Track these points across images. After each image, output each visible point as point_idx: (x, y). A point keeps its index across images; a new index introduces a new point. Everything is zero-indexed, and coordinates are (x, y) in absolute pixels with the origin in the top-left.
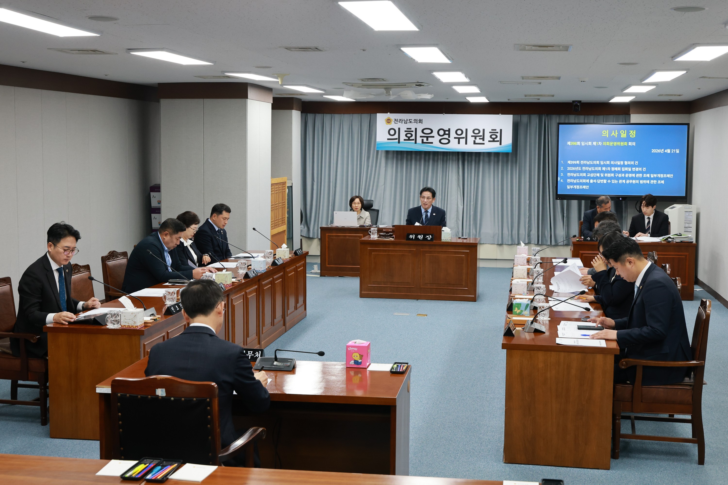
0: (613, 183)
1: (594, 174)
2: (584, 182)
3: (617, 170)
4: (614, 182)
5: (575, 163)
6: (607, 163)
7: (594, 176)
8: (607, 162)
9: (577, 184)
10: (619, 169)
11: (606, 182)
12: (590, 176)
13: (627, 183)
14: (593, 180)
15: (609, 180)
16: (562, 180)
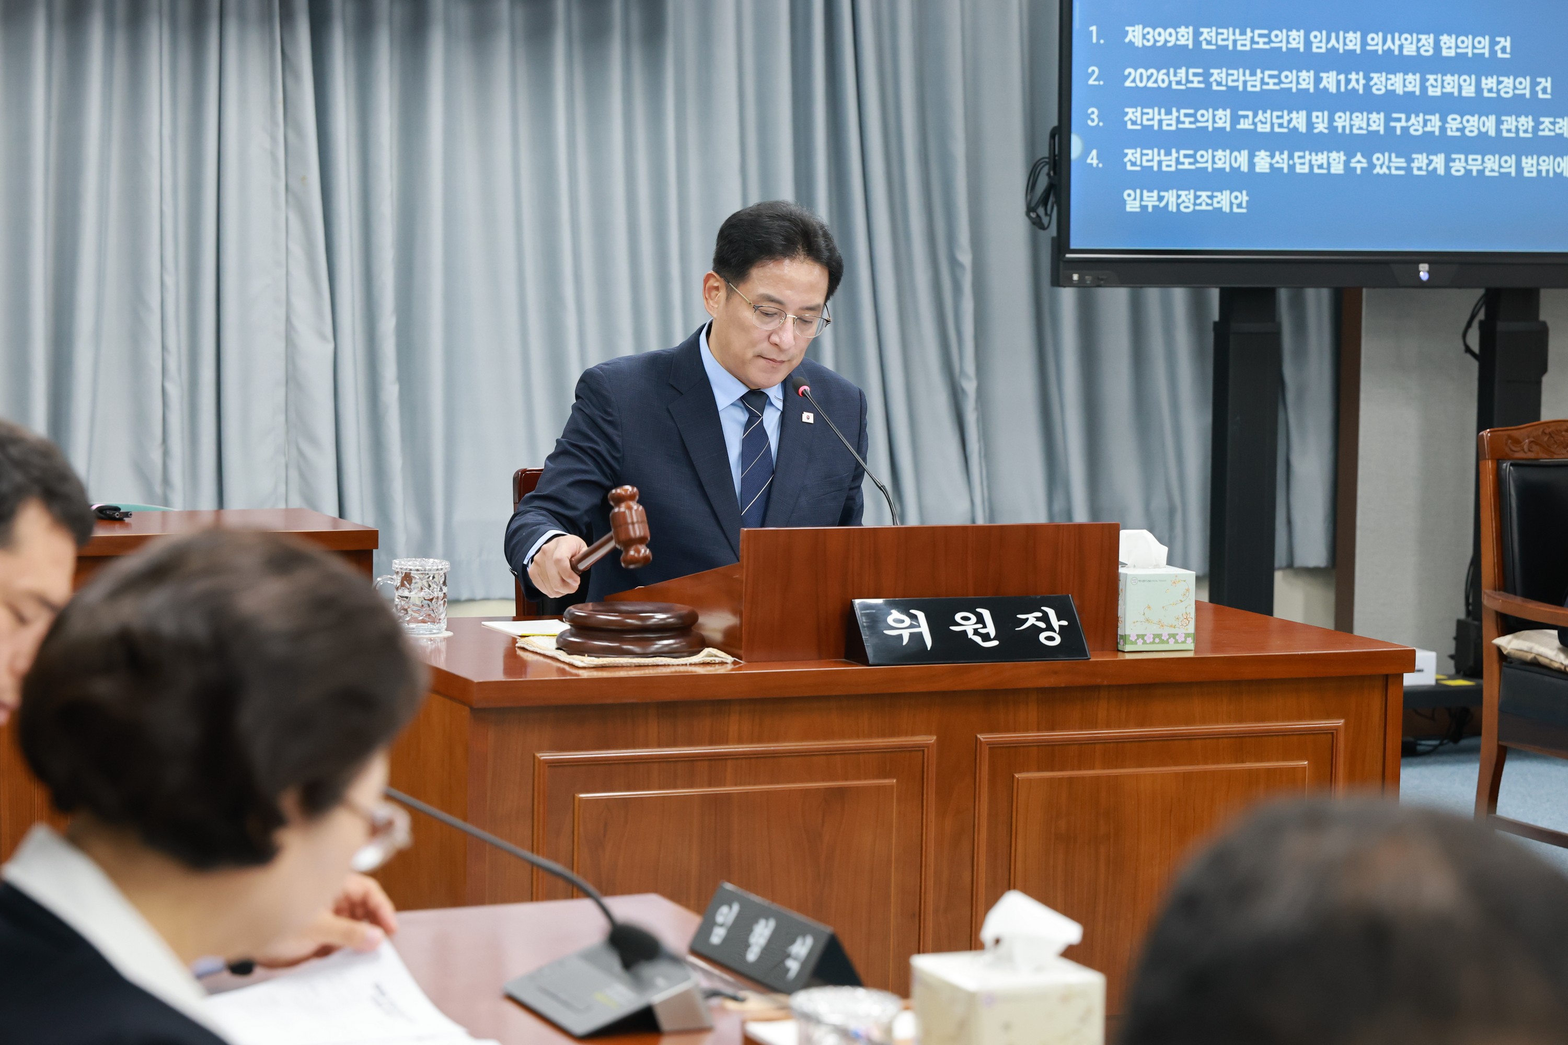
0: (1381, 172)
1: (1275, 114)
2: (1219, 165)
3: (1400, 91)
4: (1385, 170)
5: (1166, 41)
6: (1345, 44)
7: (1277, 129)
8: (1345, 38)
9: (1180, 180)
10: (1412, 83)
11: (1341, 166)
12: (1254, 124)
13: (1453, 172)
14: (1272, 157)
15: (1359, 156)
16: (1094, 152)
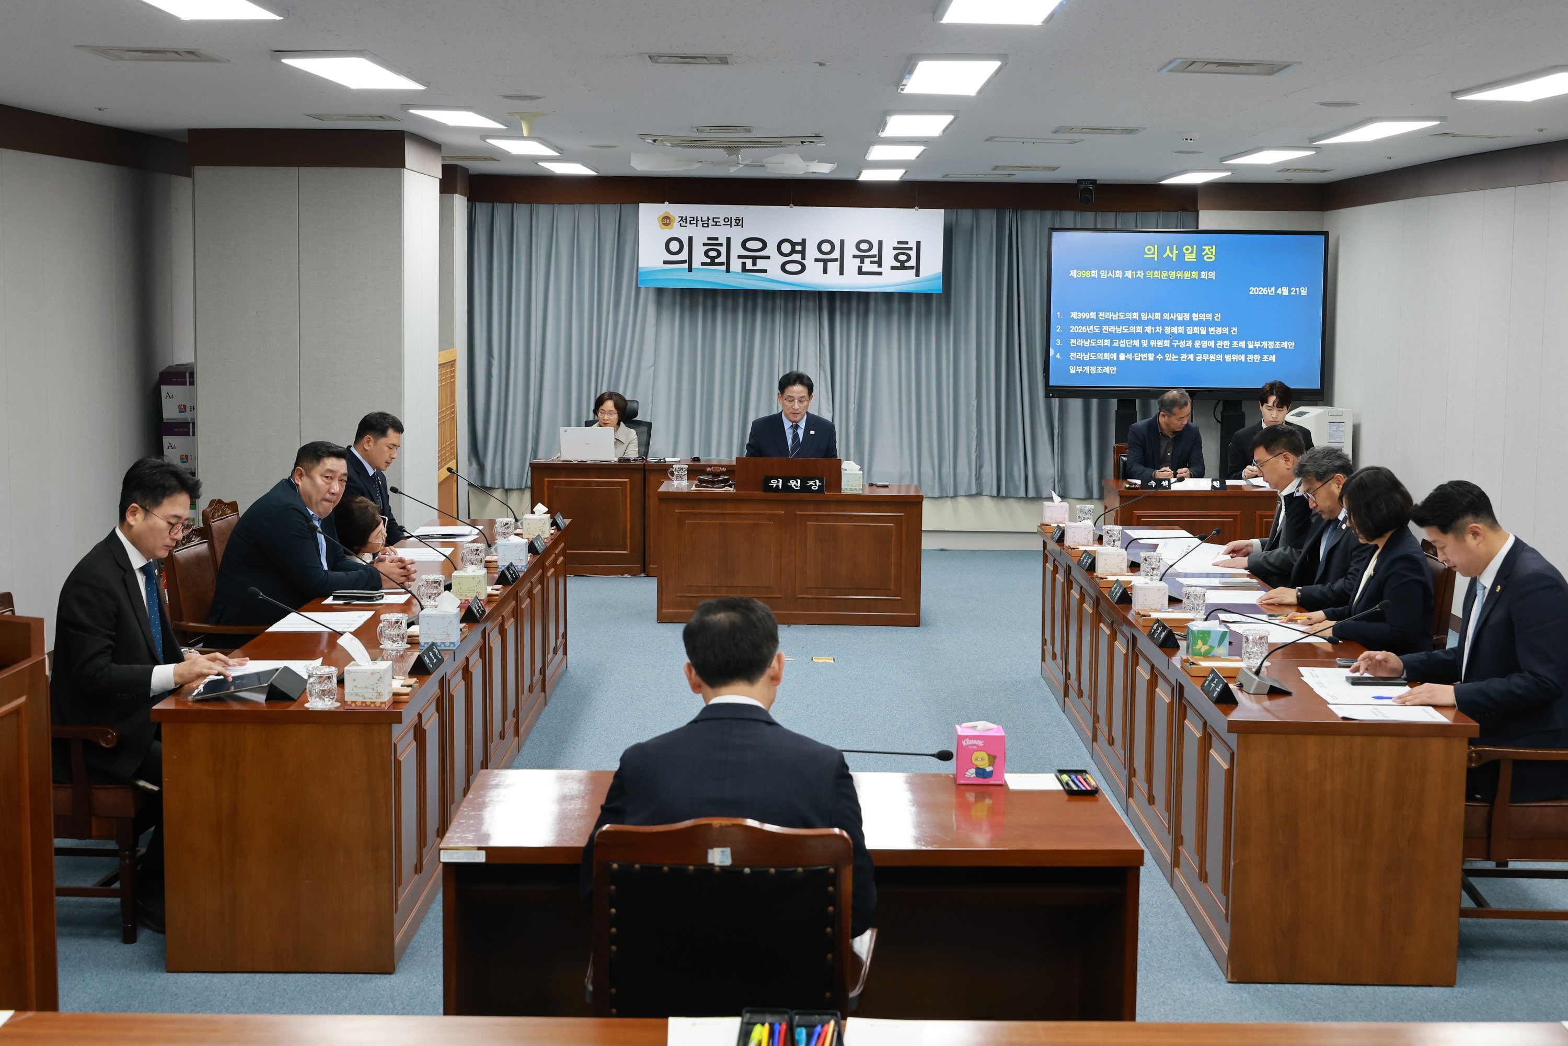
0: (1168, 360)
1: (1127, 341)
2: (1106, 358)
3: (1176, 333)
4: (1170, 359)
5: (1086, 317)
6: (1154, 317)
7: (1128, 346)
8: (1154, 315)
9: (1090, 363)
10: (1181, 330)
11: (1153, 358)
12: (1120, 344)
13: (1197, 360)
14: (1126, 355)
15: (1160, 355)
16: (1059, 354)
